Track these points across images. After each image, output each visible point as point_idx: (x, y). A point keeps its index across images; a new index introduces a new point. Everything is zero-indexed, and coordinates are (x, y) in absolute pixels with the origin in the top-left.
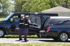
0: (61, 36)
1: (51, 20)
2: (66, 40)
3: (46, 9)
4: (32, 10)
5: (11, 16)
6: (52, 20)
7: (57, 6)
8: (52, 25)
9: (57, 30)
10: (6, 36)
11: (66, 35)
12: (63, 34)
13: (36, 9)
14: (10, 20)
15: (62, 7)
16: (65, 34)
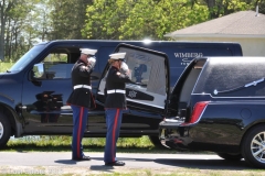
0: (254, 141)
1: (209, 70)
3: (189, 25)
4: (126, 29)
5: (38, 53)
6: (216, 70)
7: (239, 10)
8: (216, 92)
10: (13, 140)
12: (262, 136)
13: (147, 22)
14: (33, 73)
15: (259, 15)
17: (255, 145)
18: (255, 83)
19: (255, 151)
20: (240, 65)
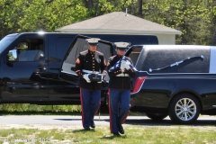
0: (177, 105)
2: (191, 118)
8: (150, 70)
9: (167, 88)
11: (193, 104)
12: (183, 101)
15: (128, 15)
16: (190, 100)
17: (178, 108)
18: (177, 63)
19: (178, 112)
20: (167, 51)
